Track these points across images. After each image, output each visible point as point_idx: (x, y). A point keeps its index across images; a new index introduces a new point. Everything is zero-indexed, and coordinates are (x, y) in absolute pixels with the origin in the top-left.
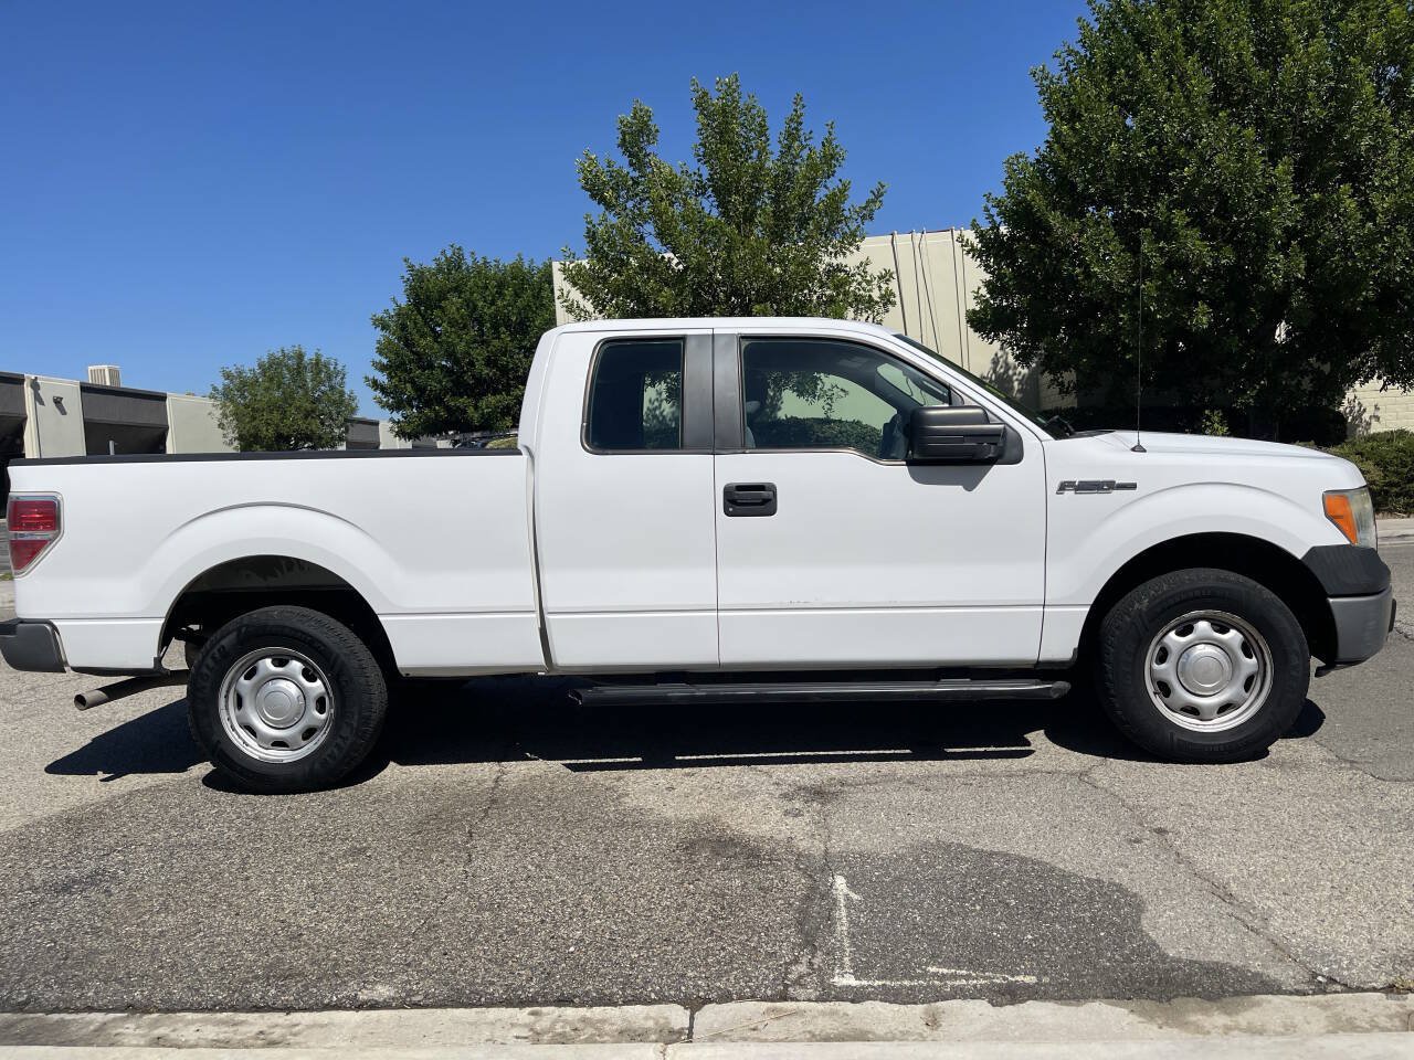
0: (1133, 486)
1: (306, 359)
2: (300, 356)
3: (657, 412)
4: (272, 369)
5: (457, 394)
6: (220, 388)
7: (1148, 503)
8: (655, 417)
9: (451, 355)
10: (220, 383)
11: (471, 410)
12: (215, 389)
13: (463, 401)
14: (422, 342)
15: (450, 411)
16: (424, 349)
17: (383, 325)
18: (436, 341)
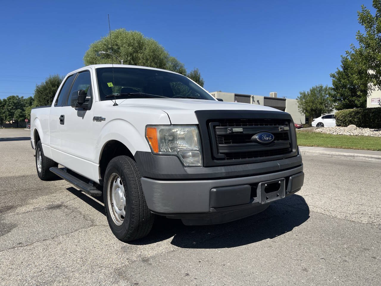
0: (105, 119)
1: (323, 88)
5: (352, 96)
7: (106, 125)
11: (356, 102)
13: (354, 98)
14: (343, 81)
15: (350, 101)
16: (343, 83)
17: (333, 76)
18: (348, 80)
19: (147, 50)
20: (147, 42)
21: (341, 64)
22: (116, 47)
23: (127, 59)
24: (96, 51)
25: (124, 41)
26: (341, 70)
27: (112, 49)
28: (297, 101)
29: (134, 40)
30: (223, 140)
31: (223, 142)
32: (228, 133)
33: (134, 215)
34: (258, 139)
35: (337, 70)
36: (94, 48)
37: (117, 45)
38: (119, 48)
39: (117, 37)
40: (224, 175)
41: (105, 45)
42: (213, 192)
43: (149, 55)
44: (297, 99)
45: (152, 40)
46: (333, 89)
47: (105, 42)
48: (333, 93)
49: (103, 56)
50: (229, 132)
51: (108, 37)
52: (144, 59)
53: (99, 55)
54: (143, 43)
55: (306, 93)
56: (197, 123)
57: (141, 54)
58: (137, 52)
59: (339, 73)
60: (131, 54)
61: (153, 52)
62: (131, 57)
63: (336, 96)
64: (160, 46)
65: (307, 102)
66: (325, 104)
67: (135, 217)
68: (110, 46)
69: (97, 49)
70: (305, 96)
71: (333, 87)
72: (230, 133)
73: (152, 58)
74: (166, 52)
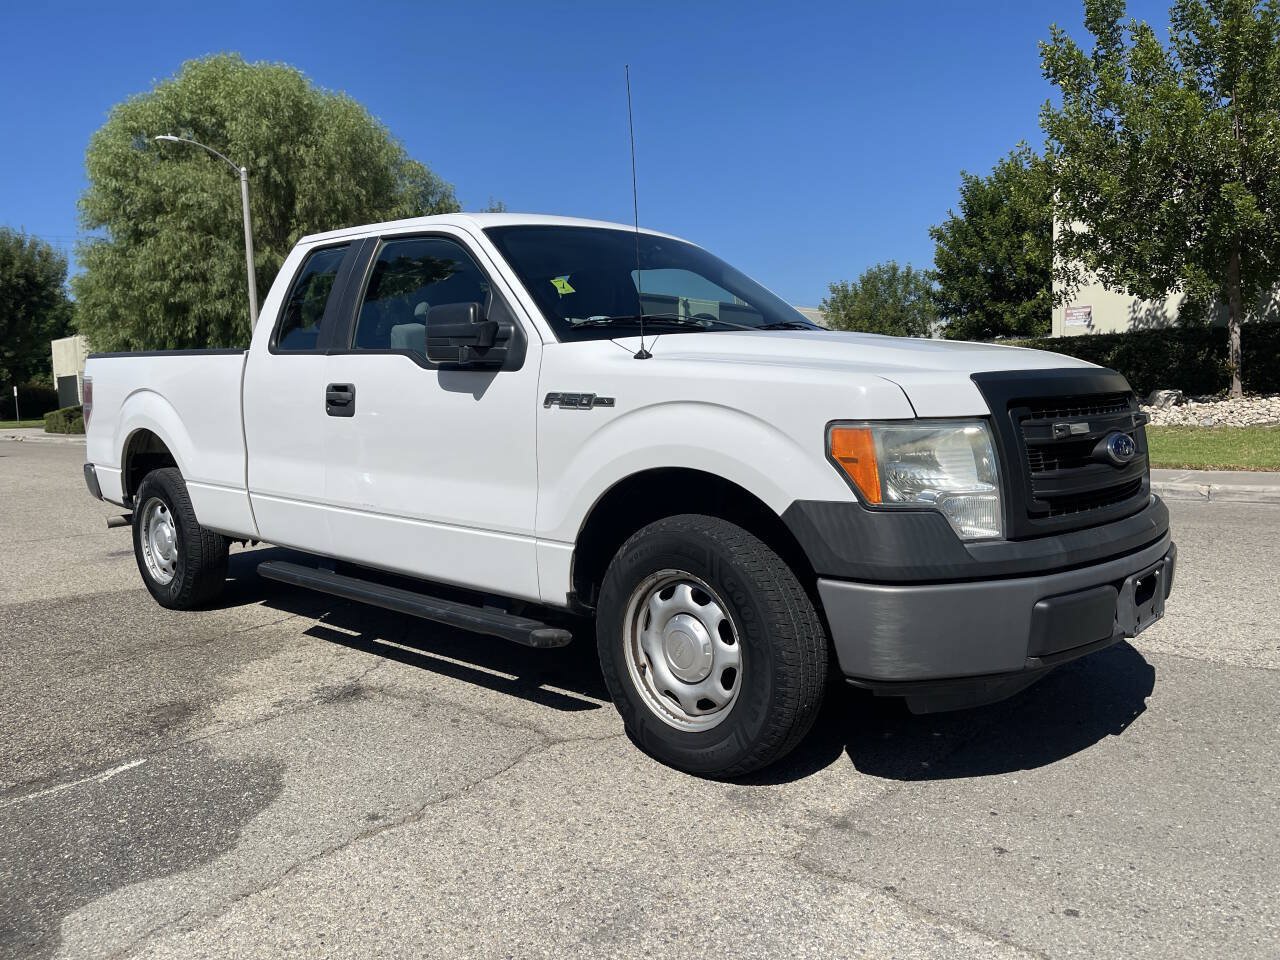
0: (610, 402)
1: (899, 272)
2: (895, 269)
3: (1159, 313)
4: (870, 281)
5: (996, 299)
6: (829, 301)
7: (630, 421)
8: (1155, 317)
9: (992, 261)
10: (829, 296)
11: (1007, 317)
12: (825, 302)
13: (1000, 307)
14: (967, 251)
15: (989, 315)
16: (968, 258)
17: (940, 237)
18: (983, 249)
19: (332, 135)
20: (328, 104)
21: (960, 198)
22: (208, 121)
23: (255, 163)
24: (135, 132)
25: (241, 99)
26: (961, 216)
27: (194, 125)
28: (821, 312)
29: (279, 95)
30: (1040, 460)
31: (1041, 465)
32: (1055, 437)
33: (784, 694)
34: (1112, 454)
35: (949, 218)
36: (125, 121)
37: (213, 112)
38: (221, 124)
39: (211, 82)
40: (1064, 562)
41: (167, 109)
42: (1041, 610)
43: (337, 153)
44: (821, 309)
45: (345, 98)
46: (939, 277)
47: (168, 97)
48: (937, 287)
49: (164, 152)
50: (1057, 434)
51: (177, 83)
52: (319, 166)
53: (147, 148)
54: (310, 106)
55: (850, 288)
56: (986, 411)
57: (310, 146)
58: (293, 141)
59: (956, 227)
60: (269, 148)
61: (352, 142)
62: (271, 156)
63: (949, 300)
64: (374, 120)
65: (853, 318)
66: (906, 324)
67: (790, 701)
68: (188, 116)
69: (136, 125)
70: (845, 297)
71: (938, 270)
72: (1059, 439)
73: (348, 162)
74: (396, 145)
